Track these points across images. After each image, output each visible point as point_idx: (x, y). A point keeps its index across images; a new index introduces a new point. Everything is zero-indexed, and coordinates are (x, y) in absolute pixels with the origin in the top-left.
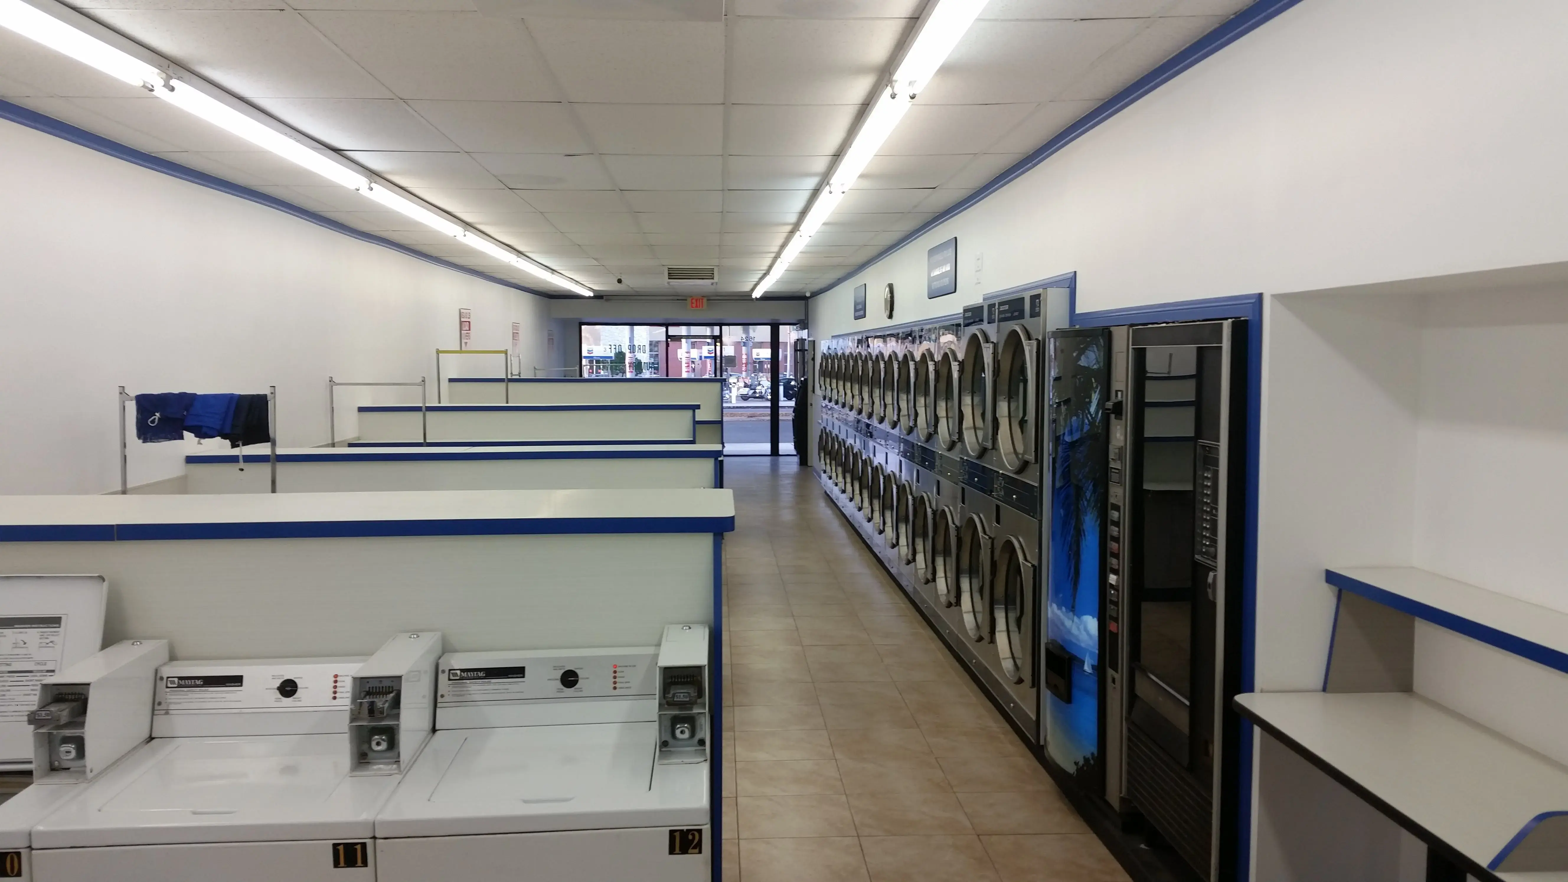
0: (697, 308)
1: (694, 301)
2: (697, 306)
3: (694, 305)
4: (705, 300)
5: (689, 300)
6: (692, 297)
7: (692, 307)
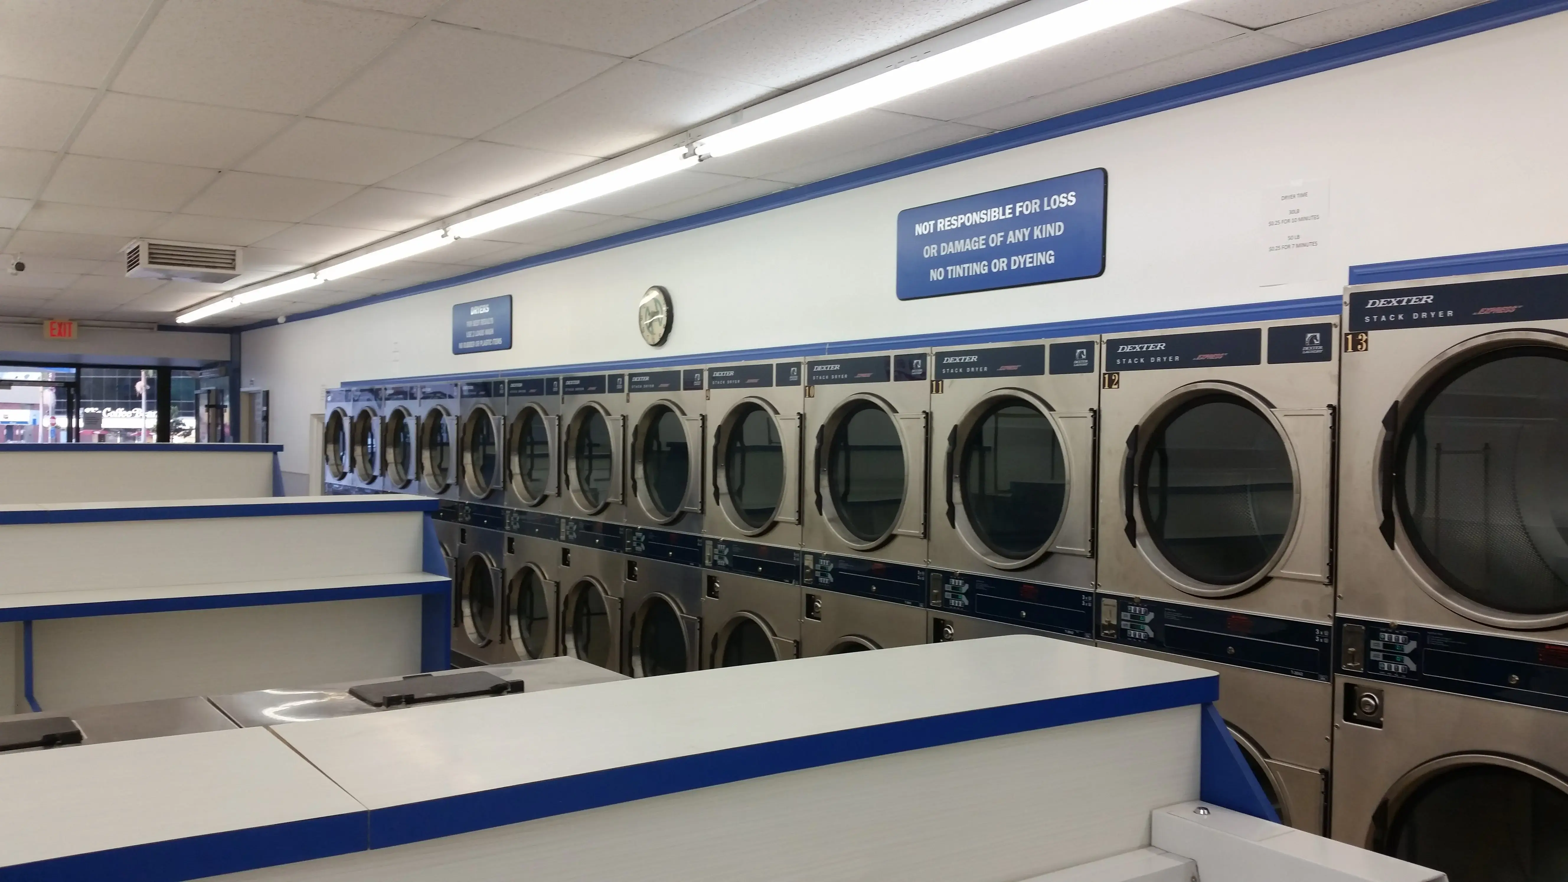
0: (60, 337)
1: (56, 326)
2: (60, 334)
3: (56, 332)
4: (74, 326)
5: (47, 324)
6: (52, 319)
7: (54, 336)
